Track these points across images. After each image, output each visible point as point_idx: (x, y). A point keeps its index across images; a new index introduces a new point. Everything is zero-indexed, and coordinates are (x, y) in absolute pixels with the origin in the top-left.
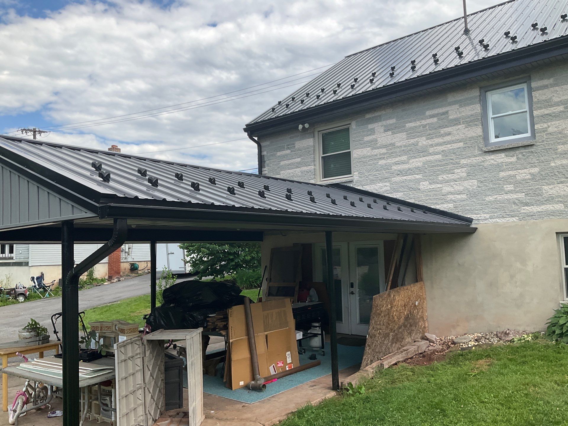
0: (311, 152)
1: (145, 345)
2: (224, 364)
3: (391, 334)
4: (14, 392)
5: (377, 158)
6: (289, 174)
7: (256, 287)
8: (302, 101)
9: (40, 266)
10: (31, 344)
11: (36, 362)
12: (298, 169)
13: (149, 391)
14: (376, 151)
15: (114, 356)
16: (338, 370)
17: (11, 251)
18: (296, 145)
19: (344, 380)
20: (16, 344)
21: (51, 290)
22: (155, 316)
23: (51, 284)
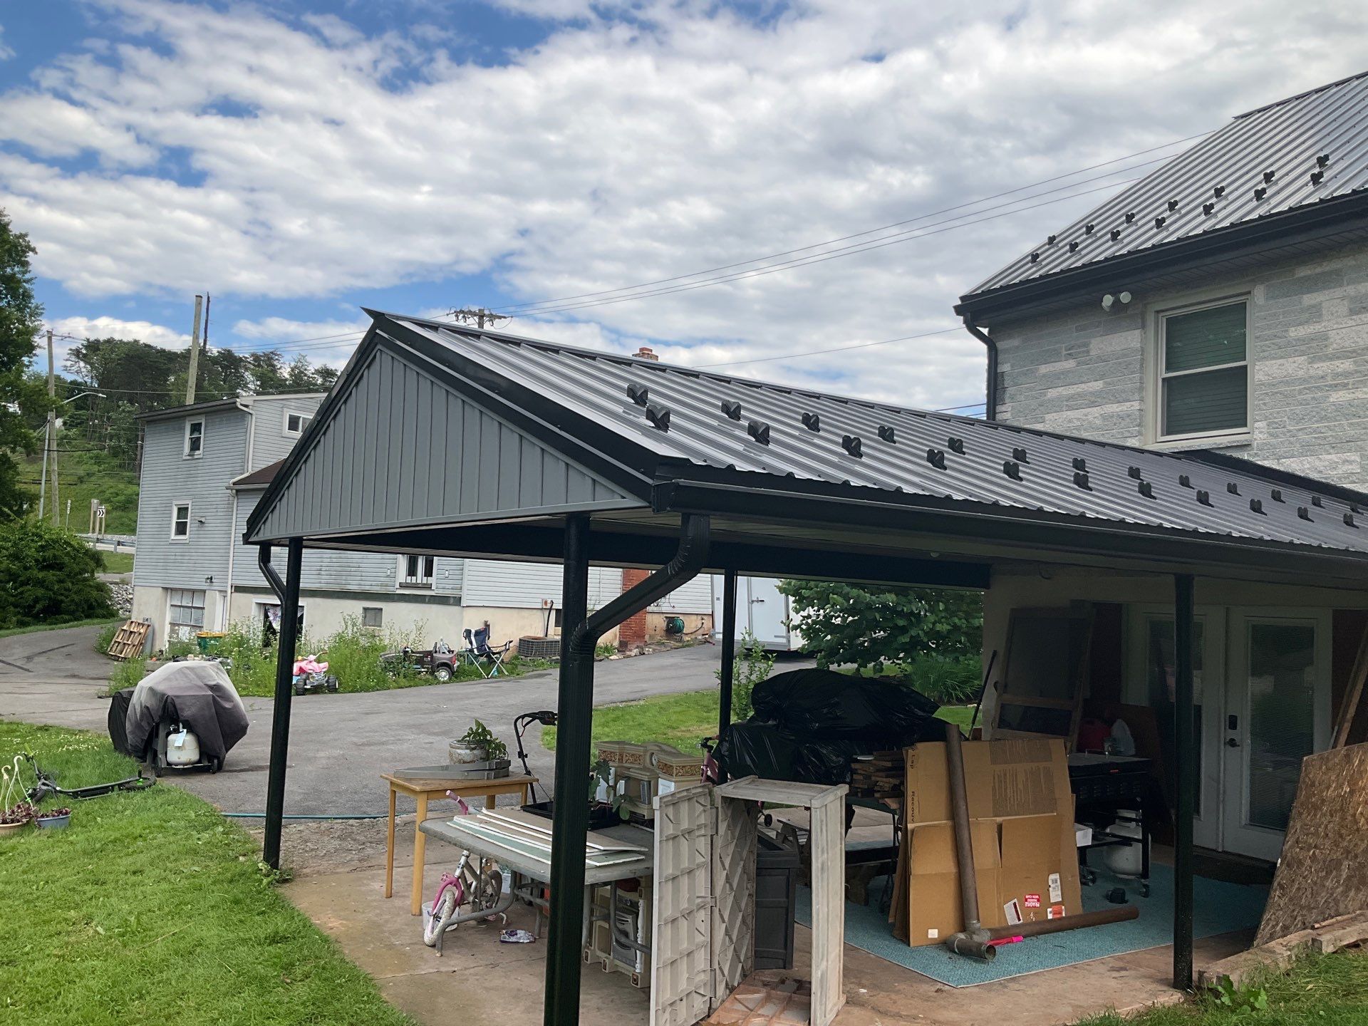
0: (1132, 366)
1: (717, 808)
2: (888, 882)
3: (1346, 863)
4: (435, 875)
5: (1326, 386)
6: (1070, 421)
7: (960, 701)
8: (1115, 235)
9: (484, 606)
10: (473, 776)
11: (486, 815)
12: (1095, 409)
13: (722, 916)
14: (1323, 367)
15: (651, 823)
16: (1191, 937)
17: (429, 572)
18: (1091, 346)
19: (1208, 967)
20: (446, 772)
21: (502, 661)
22: (731, 743)
23: (504, 648)
